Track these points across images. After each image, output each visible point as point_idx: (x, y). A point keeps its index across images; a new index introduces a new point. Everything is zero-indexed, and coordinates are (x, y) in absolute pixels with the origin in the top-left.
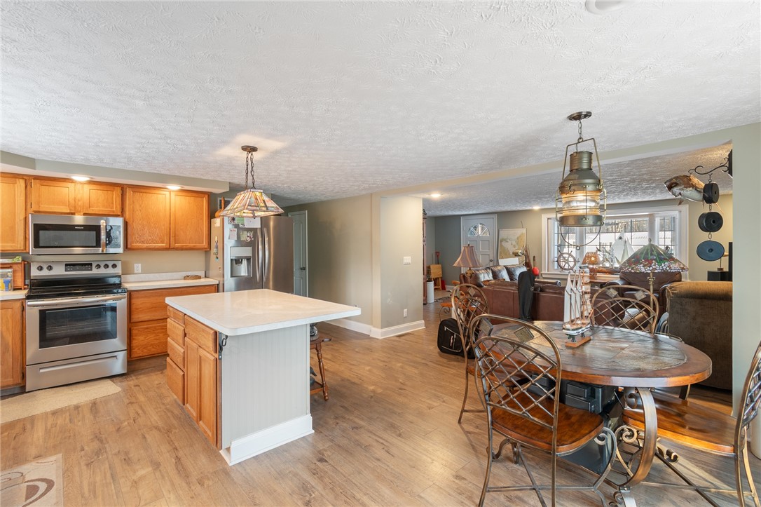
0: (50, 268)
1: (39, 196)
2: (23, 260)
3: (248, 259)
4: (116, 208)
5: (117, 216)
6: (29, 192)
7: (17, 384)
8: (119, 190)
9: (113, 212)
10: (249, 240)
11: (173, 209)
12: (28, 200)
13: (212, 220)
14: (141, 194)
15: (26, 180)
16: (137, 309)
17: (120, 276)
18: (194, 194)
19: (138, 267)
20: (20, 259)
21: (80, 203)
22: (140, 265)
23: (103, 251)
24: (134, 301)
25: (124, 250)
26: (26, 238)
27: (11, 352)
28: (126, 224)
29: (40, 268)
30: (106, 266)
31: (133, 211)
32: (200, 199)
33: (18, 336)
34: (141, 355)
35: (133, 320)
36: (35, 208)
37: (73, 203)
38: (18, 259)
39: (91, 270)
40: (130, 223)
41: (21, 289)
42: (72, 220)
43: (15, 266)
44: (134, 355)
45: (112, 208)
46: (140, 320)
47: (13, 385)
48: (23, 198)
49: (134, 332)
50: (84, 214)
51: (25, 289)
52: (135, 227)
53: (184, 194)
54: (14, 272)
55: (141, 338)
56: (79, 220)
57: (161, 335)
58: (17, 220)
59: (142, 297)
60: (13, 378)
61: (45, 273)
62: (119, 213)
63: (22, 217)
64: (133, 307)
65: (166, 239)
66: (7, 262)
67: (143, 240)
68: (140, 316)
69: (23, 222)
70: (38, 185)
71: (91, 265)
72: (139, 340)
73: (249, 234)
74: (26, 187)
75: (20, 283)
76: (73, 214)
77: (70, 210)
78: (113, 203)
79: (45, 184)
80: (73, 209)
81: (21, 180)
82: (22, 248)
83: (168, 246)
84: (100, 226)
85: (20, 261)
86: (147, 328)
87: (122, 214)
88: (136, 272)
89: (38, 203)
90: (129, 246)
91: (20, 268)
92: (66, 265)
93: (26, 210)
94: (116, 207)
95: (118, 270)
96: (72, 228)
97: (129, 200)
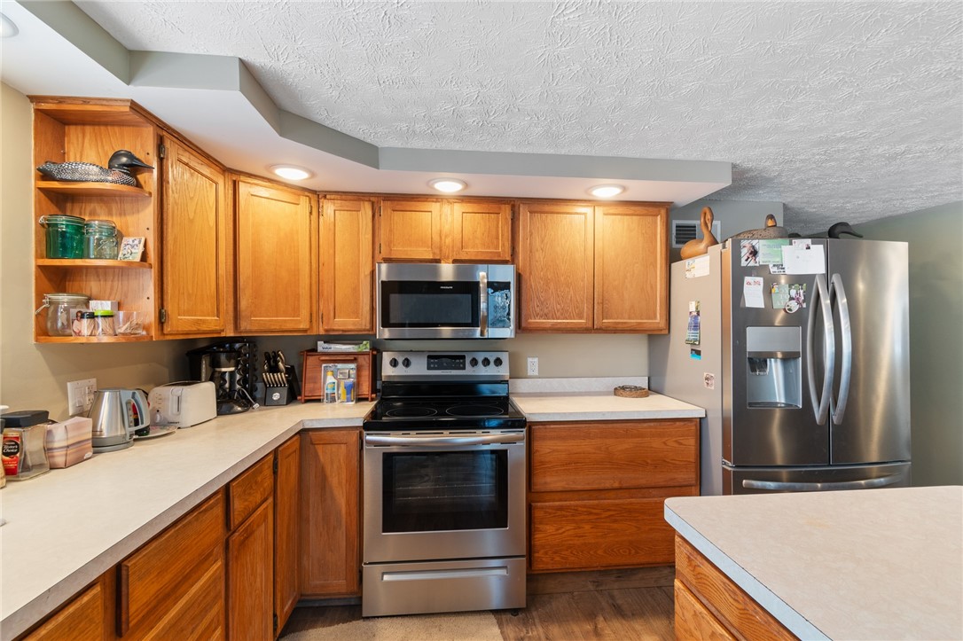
0: (407, 363)
1: (390, 231)
2: (373, 349)
3: (788, 358)
4: (504, 250)
5: (505, 262)
6: (377, 226)
7: (351, 593)
8: (506, 210)
9: (499, 254)
10: (795, 306)
11: (599, 245)
12: (377, 239)
13: (674, 265)
14: (544, 216)
15: (373, 203)
16: (543, 463)
17: (507, 382)
18: (639, 209)
19: (532, 365)
20: (368, 346)
21: (448, 241)
22: (536, 360)
23: (482, 333)
24: (537, 445)
25: (516, 333)
26: (373, 309)
27: (344, 528)
28: (519, 277)
29: (394, 363)
30: (486, 362)
31: (531, 252)
32: (650, 219)
33: (354, 499)
34: (550, 567)
35: (536, 488)
36: (384, 254)
37: (439, 240)
38: (365, 347)
39: (464, 368)
40: (525, 276)
41: (366, 399)
42: (436, 272)
43: (361, 359)
44: (538, 566)
45: (497, 247)
46: (548, 489)
47: (347, 594)
48: (369, 236)
49: (538, 514)
50: (455, 261)
51: (372, 400)
52: (533, 283)
53: (621, 209)
54: (359, 369)
55: (550, 529)
56: (447, 272)
57: (587, 527)
58: (362, 276)
59: (552, 438)
60: (346, 579)
61: (400, 371)
62: (508, 258)
63: (368, 271)
64: (537, 458)
65: (586, 308)
66: (352, 350)
67: (546, 311)
68: (548, 479)
69: (368, 279)
70: (389, 210)
71: (463, 357)
72: (548, 533)
73: (793, 293)
74: (373, 216)
75: (366, 389)
76: (438, 261)
77: (434, 254)
78: (498, 238)
79: (398, 207)
80: (437, 251)
81: (366, 203)
82: (368, 327)
83: (590, 325)
84: (478, 283)
85: (368, 350)
86: (561, 508)
87: (513, 259)
88: (530, 373)
89: (390, 243)
90: (523, 325)
91: (366, 362)
92: (429, 357)
93: (373, 257)
94: (503, 245)
95: (504, 371)
96: (435, 287)
97: (524, 229)
